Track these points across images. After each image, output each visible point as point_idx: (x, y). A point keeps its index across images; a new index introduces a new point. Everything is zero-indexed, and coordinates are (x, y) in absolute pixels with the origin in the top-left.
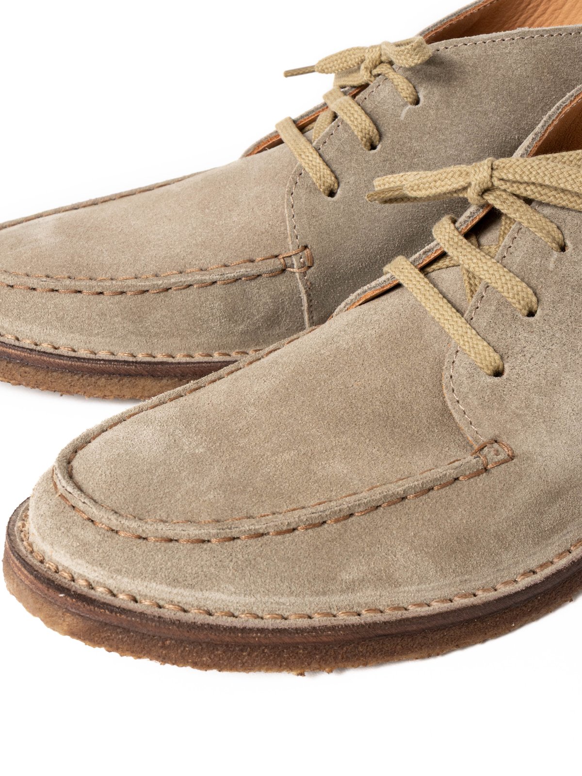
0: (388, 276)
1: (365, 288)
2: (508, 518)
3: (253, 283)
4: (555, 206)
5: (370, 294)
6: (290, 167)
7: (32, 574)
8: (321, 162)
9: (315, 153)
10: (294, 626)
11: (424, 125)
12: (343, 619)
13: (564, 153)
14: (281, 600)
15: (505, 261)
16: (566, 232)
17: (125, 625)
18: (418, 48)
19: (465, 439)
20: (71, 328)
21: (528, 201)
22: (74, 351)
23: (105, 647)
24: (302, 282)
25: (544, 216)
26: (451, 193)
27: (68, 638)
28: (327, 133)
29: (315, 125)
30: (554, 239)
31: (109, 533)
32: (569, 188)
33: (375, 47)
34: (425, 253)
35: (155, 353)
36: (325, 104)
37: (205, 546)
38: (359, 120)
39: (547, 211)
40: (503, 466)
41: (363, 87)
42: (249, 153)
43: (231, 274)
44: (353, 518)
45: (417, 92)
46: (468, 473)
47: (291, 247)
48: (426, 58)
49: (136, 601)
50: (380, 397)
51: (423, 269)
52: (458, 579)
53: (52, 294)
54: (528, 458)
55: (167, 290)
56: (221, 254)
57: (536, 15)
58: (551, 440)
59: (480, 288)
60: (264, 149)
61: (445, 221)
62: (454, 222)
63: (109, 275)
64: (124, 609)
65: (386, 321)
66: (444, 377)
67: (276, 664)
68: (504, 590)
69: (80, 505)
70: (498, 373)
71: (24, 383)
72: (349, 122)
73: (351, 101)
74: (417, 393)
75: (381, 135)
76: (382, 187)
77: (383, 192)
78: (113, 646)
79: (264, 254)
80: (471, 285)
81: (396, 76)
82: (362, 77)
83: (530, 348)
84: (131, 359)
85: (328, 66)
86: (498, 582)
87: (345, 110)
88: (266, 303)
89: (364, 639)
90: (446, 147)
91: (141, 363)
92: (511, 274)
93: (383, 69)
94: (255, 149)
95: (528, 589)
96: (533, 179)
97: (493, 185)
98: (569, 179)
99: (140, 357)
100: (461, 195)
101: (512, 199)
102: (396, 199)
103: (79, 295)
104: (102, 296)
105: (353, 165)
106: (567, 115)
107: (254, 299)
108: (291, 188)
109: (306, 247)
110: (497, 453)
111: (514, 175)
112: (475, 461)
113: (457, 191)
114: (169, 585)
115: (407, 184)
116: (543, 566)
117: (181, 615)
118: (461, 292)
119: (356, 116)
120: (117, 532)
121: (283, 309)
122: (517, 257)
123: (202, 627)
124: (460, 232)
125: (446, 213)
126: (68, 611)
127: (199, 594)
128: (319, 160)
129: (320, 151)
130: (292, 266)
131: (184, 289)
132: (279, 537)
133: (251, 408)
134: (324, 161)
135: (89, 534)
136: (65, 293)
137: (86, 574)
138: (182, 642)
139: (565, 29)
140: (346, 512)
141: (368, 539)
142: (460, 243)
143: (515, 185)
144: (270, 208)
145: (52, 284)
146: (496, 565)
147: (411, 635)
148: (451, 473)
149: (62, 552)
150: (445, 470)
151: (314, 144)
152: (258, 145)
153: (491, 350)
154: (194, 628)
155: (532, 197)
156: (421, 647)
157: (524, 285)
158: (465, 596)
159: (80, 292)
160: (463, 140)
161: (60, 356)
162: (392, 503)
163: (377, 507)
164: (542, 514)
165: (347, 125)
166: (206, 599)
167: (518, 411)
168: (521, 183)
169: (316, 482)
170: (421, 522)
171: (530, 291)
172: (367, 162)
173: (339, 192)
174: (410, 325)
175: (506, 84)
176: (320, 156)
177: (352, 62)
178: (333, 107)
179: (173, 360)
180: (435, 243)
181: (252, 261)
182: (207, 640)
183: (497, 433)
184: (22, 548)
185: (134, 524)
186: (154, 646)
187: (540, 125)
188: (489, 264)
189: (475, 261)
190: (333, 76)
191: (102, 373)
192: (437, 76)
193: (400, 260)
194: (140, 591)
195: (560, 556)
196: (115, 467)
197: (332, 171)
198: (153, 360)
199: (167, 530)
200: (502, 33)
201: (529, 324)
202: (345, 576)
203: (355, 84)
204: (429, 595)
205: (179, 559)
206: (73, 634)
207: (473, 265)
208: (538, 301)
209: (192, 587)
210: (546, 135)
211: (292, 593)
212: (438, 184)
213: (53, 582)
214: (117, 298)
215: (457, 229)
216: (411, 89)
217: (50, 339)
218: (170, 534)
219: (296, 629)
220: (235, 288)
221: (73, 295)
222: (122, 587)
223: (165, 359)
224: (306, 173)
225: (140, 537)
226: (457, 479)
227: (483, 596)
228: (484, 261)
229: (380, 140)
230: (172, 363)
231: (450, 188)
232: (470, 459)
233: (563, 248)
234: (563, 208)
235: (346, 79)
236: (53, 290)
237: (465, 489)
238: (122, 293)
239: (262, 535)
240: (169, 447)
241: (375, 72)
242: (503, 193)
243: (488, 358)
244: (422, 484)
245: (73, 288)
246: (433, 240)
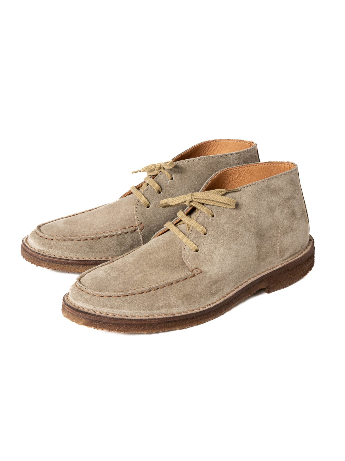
0: (165, 227)
1: (159, 231)
2: (201, 289)
3: (126, 235)
4: (210, 205)
5: (160, 233)
6: (135, 200)
7: (72, 309)
8: (144, 198)
9: (142, 195)
10: (144, 319)
11: (175, 186)
12: (157, 317)
13: (212, 191)
14: (140, 312)
15: (197, 221)
16: (214, 212)
17: (98, 320)
18: (171, 163)
19: (189, 269)
20: (71, 251)
21: (203, 204)
22: (72, 258)
23: (93, 327)
24: (141, 234)
25: (207, 208)
26: (181, 203)
27: (83, 326)
28: (146, 189)
29: (142, 187)
30: (210, 214)
31: (93, 296)
32: (213, 200)
33: (159, 164)
34: (175, 220)
35: (97, 258)
36: (145, 181)
37: (119, 298)
38: (155, 185)
39: (208, 206)
40: (199, 274)
41: (156, 175)
42: (121, 197)
43: (119, 232)
44: (159, 289)
45: (172, 176)
46: (189, 276)
47: (137, 223)
48: (173, 166)
49: (101, 313)
50: (164, 259)
51: (175, 225)
52: (189, 306)
53: (65, 241)
54: (206, 272)
55: (100, 238)
56: (116, 227)
57: (209, 151)
58: (212, 267)
59: (191, 228)
60: (127, 196)
61: (181, 211)
62: (183, 211)
63: (82, 235)
64: (98, 315)
65: (165, 239)
66: (182, 253)
67: (140, 330)
68: (201, 309)
69: (85, 289)
70: (197, 251)
71: (57, 269)
72: (152, 186)
73: (152, 180)
74: (175, 258)
75: (162, 189)
76: (162, 203)
77: (163, 204)
78: (96, 327)
79: (129, 226)
80: (188, 228)
81: (165, 172)
82: (155, 172)
83: (205, 244)
84: (90, 260)
85: (145, 170)
86: (200, 308)
87: (151, 182)
88: (130, 241)
89: (164, 322)
90: (181, 192)
91: (92, 261)
92: (199, 224)
93: (161, 170)
94: (123, 196)
95: (209, 309)
96: (203, 198)
97: (192, 200)
98: (213, 197)
99: (92, 259)
100: (184, 204)
101: (198, 204)
102: (166, 206)
103: (73, 241)
104: (80, 241)
105: (154, 198)
106: (213, 180)
107: (126, 240)
108: (136, 206)
109: (141, 223)
110: (197, 271)
111: (198, 197)
112: (191, 273)
113: (183, 202)
114: (110, 308)
115: (169, 202)
116: (213, 303)
117: (113, 316)
118: (186, 230)
119: (154, 184)
120: (95, 295)
121: (135, 243)
122: (201, 219)
123: (119, 319)
124: (185, 214)
125: (181, 209)
126: (83, 318)
127: (118, 311)
128: (144, 197)
129: (144, 195)
130: (137, 229)
131: (105, 237)
132: (139, 295)
133: (129, 265)
134: (145, 197)
135: (88, 296)
136: (69, 240)
137: (87, 307)
138: (114, 324)
139: (214, 156)
140: (157, 288)
141: (163, 295)
142: (185, 217)
143: (198, 200)
144: (130, 212)
145: (65, 238)
146: (199, 302)
147: (177, 321)
148: (185, 276)
149: (80, 302)
150: (183, 276)
151: (142, 193)
152: (124, 195)
153: (194, 244)
154: (117, 319)
155: (203, 203)
156: (180, 325)
157: (203, 226)
158: (191, 311)
159: (73, 240)
160: (186, 189)
161: (68, 260)
162: (169, 285)
163: (165, 286)
164: (211, 288)
165: (152, 187)
166: (120, 312)
167: (203, 260)
168: (200, 199)
169: (148, 281)
170: (177, 290)
171: (204, 228)
172: (158, 197)
173: (150, 206)
174: (172, 240)
175: (198, 173)
176: (144, 196)
177: (152, 168)
178: (147, 182)
179: (102, 260)
180: (178, 217)
181: (125, 228)
182: (121, 323)
183: (197, 266)
184: (68, 303)
185: (100, 293)
186: (107, 326)
187: (205, 183)
188: (193, 221)
189: (189, 221)
190: (147, 172)
191: (81, 264)
192: (178, 171)
193: (169, 223)
194: (102, 311)
195: (218, 301)
196: (93, 280)
197: (148, 200)
198: (96, 260)
199: (109, 294)
200: (196, 158)
201: (205, 237)
202: (158, 305)
203: (154, 175)
204: (181, 311)
205: (112, 301)
206: (84, 324)
207: (188, 222)
208: (207, 231)
209: (116, 308)
210: (207, 186)
211: (143, 310)
212: (178, 201)
213: (78, 310)
214: (85, 241)
215: (184, 213)
216: (170, 175)
217: (64, 255)
218: (110, 295)
219: (145, 319)
220: (120, 237)
221: (71, 241)
222: (97, 310)
223: (100, 259)
224: (140, 201)
225: (102, 296)
226: (186, 278)
227: (196, 311)
228: (191, 221)
229: (162, 191)
230: (102, 261)
231: (181, 202)
232: (190, 273)
233: (213, 216)
234: (212, 205)
235: (151, 173)
236: (65, 240)
237: (189, 281)
238: (86, 240)
239: (134, 294)
240: (107, 275)
241: (159, 171)
242: (196, 202)
243: (194, 247)
244: (177, 279)
245: (71, 239)
246: (178, 216)
